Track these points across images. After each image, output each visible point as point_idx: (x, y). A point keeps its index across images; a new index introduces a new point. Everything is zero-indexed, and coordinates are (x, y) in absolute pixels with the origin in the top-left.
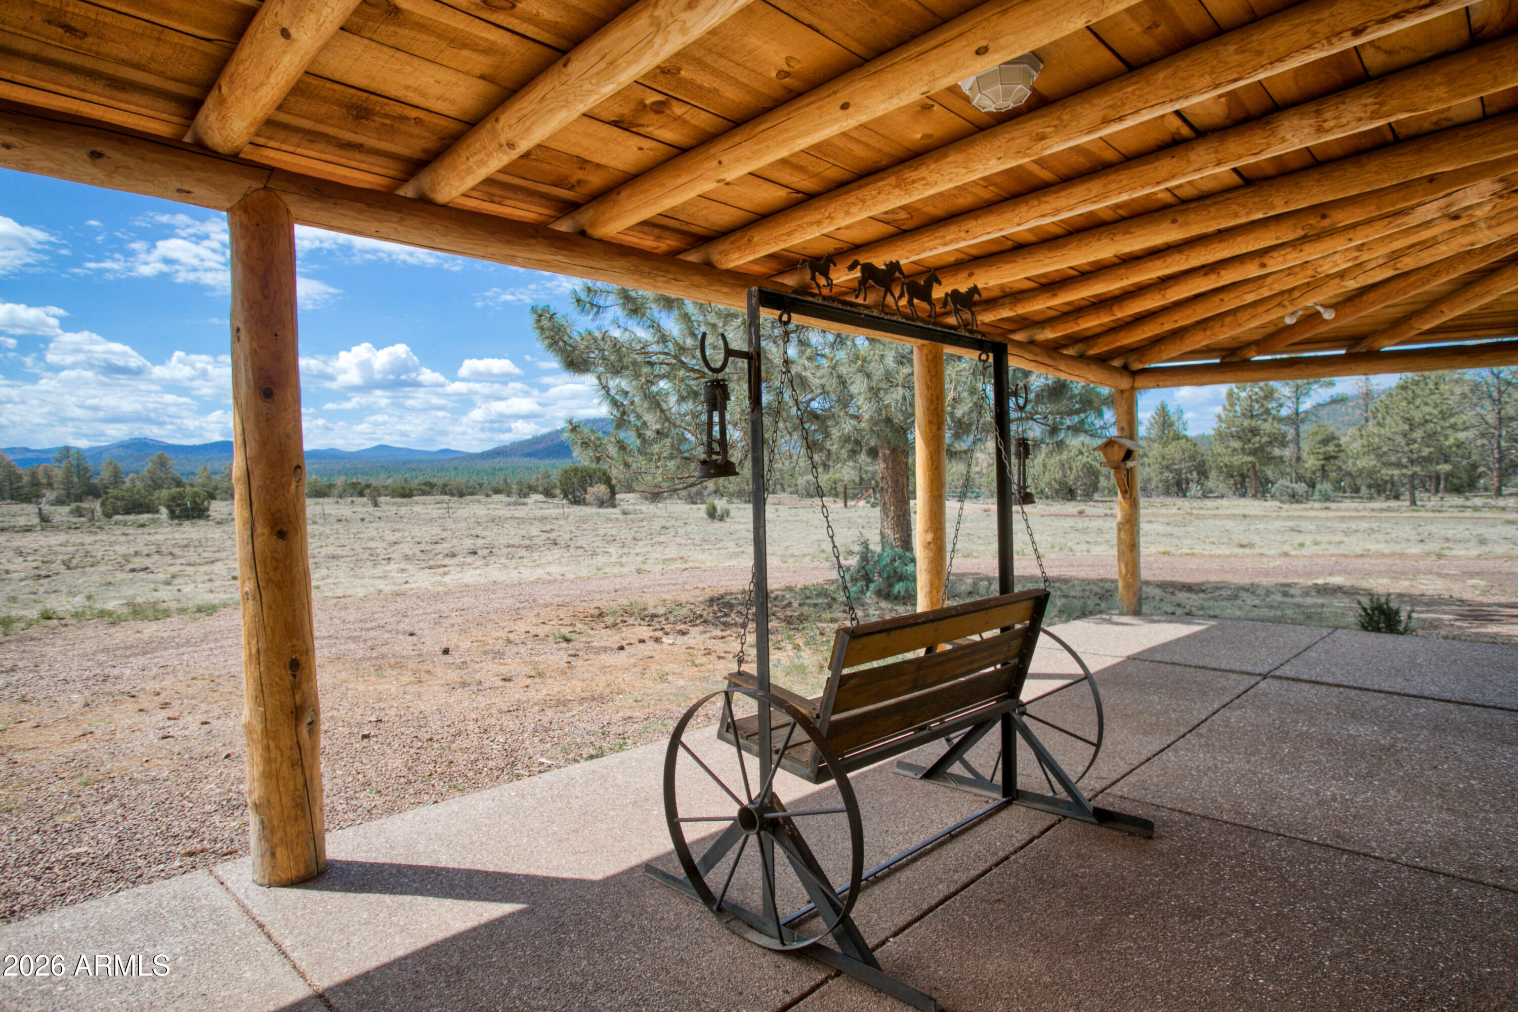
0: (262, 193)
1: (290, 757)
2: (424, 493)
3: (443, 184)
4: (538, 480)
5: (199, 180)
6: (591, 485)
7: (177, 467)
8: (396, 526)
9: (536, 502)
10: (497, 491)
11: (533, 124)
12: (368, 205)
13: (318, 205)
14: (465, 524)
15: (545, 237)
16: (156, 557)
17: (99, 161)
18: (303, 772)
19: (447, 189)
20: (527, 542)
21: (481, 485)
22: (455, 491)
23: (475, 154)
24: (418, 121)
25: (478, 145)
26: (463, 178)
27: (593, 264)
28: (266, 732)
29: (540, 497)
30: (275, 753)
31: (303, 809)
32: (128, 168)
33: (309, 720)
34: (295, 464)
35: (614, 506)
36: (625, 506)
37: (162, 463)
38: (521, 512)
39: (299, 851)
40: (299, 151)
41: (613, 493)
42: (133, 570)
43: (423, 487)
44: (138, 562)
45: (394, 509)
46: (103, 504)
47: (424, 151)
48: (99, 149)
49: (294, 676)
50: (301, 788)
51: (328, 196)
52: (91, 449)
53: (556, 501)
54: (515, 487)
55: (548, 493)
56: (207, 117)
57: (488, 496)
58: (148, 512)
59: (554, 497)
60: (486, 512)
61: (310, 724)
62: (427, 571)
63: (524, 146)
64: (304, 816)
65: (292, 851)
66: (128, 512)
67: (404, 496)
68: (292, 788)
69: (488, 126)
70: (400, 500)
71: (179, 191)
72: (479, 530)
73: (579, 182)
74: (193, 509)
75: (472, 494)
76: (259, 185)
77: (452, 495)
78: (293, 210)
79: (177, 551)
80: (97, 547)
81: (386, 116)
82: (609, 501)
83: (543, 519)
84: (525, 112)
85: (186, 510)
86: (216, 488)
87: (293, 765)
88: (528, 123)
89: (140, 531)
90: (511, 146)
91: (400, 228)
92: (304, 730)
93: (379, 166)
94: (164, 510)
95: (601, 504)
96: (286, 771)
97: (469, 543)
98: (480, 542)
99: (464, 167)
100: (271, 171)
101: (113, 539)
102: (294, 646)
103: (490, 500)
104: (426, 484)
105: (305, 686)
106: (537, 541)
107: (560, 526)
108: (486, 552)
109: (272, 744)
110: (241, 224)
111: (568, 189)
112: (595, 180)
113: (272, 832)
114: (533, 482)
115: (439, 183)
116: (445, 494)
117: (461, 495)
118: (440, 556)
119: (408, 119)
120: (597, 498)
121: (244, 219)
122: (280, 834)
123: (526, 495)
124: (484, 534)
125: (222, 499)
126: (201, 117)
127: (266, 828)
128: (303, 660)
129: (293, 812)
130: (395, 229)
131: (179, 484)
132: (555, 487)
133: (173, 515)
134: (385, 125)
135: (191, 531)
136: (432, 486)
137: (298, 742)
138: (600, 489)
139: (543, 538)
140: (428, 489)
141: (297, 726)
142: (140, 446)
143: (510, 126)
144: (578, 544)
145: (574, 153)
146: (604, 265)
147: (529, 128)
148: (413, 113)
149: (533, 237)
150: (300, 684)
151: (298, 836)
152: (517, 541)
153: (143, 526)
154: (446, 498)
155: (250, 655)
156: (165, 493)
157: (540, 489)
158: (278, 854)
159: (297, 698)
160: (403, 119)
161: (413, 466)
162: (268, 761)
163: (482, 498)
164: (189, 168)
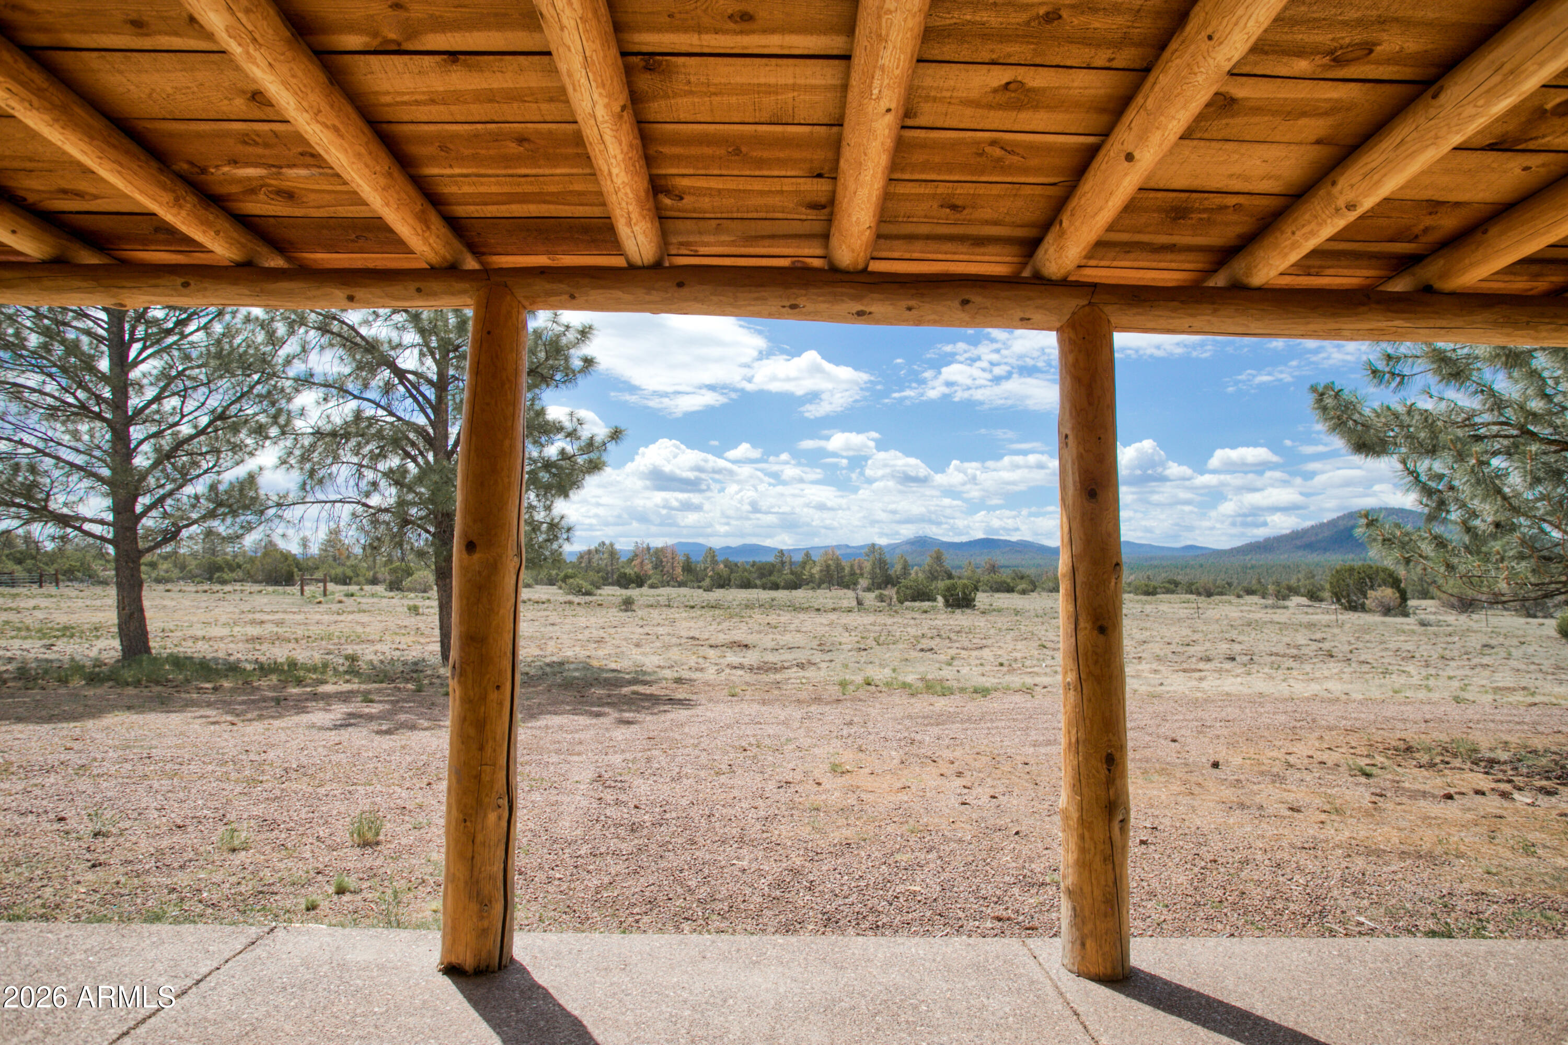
0: (1087, 309)
1: (1102, 851)
2: (1168, 591)
3: (1260, 266)
4: (1299, 580)
5: (1037, 307)
6: (1372, 588)
7: (950, 561)
8: (1143, 625)
9: (1299, 605)
10: (1250, 592)
11: (1385, 175)
12: (1182, 302)
13: (1135, 310)
14: (1216, 627)
15: (1378, 302)
16: (938, 640)
17: (967, 307)
18: (1114, 869)
19: (1265, 271)
20: (1294, 651)
21: (1230, 584)
22: (1201, 590)
23: (1303, 226)
24: (1237, 207)
25: (1307, 216)
26: (1286, 255)
27: (1444, 323)
28: (1082, 821)
29: (1304, 600)
30: (1089, 844)
31: (1112, 908)
32: (986, 308)
33: (1121, 817)
34: (1114, 562)
35: (1406, 615)
36: (1422, 616)
37: (938, 558)
38: (1281, 616)
39: (1107, 948)
40: (1115, 264)
41: (1404, 598)
42: (922, 650)
43: (1167, 585)
44: (926, 643)
45: (1139, 607)
46: (898, 593)
47: (1239, 236)
48: (967, 297)
49: (1109, 770)
50: (1111, 884)
51: (1145, 301)
52: (889, 545)
53: (1324, 605)
54: (1271, 588)
55: (1314, 596)
56: (1046, 252)
57: (1239, 596)
58: (929, 600)
59: (1321, 600)
60: (1240, 614)
61: (1122, 821)
62: (1181, 673)
63: (1368, 203)
64: (1113, 915)
65: (1101, 946)
66: (914, 600)
67: (1147, 593)
68: (1103, 883)
69: (1322, 192)
70: (1144, 598)
71: (1022, 319)
72: (1234, 634)
73: (1426, 230)
74: (963, 599)
75: (1221, 594)
76: (1086, 302)
77: (1199, 594)
78: (1113, 320)
79: (952, 636)
80: (895, 627)
81: (1205, 210)
82: (1400, 608)
83: (1311, 626)
84: (1373, 165)
85: (958, 600)
86: (978, 581)
87: (1105, 860)
88: (1376, 177)
89: (924, 616)
90: (1351, 207)
91: (1214, 320)
92: (1116, 826)
93: (1189, 262)
94: (940, 599)
95: (1387, 611)
96: (1098, 864)
97: (1224, 647)
98: (1237, 648)
99: (1288, 243)
100: (1094, 287)
101: (906, 621)
102: (1110, 741)
103: (1241, 601)
104: (1169, 582)
105: (1118, 782)
106: (1305, 650)
107: (1334, 635)
108: (1246, 659)
109: (1087, 834)
110: (1070, 339)
111: (1409, 242)
112: (1448, 223)
113: (1083, 923)
114: (1293, 582)
115: (1256, 267)
116: (1191, 593)
117: (1209, 595)
118: (1194, 660)
119: (1226, 207)
120: (1381, 604)
121: (1073, 336)
122: (1090, 926)
123: (1285, 598)
124: (1240, 638)
125: (984, 591)
126: (1040, 252)
127: (1077, 914)
128: (1117, 756)
129: (1103, 907)
130: (1209, 321)
131: (950, 577)
132: (1322, 589)
133: (948, 604)
134: (1201, 219)
135: (961, 618)
136: (1176, 584)
137: (1110, 838)
138: (1388, 593)
139: (1314, 647)
140: (1172, 587)
141: (1110, 821)
142: (921, 543)
143: (1352, 186)
144: (1362, 658)
145: (1425, 197)
146: (1459, 322)
147: (1379, 181)
148: (1232, 201)
149: (1364, 304)
150: (1114, 780)
151: (1106, 933)
152: (1281, 649)
153: (926, 612)
154: (1192, 597)
155: (1070, 743)
156: (941, 584)
157: (1302, 590)
158: (1088, 946)
159: (1111, 792)
160: (1222, 208)
161: (1155, 563)
162: (1082, 850)
163: (1233, 598)
164: (1030, 299)
